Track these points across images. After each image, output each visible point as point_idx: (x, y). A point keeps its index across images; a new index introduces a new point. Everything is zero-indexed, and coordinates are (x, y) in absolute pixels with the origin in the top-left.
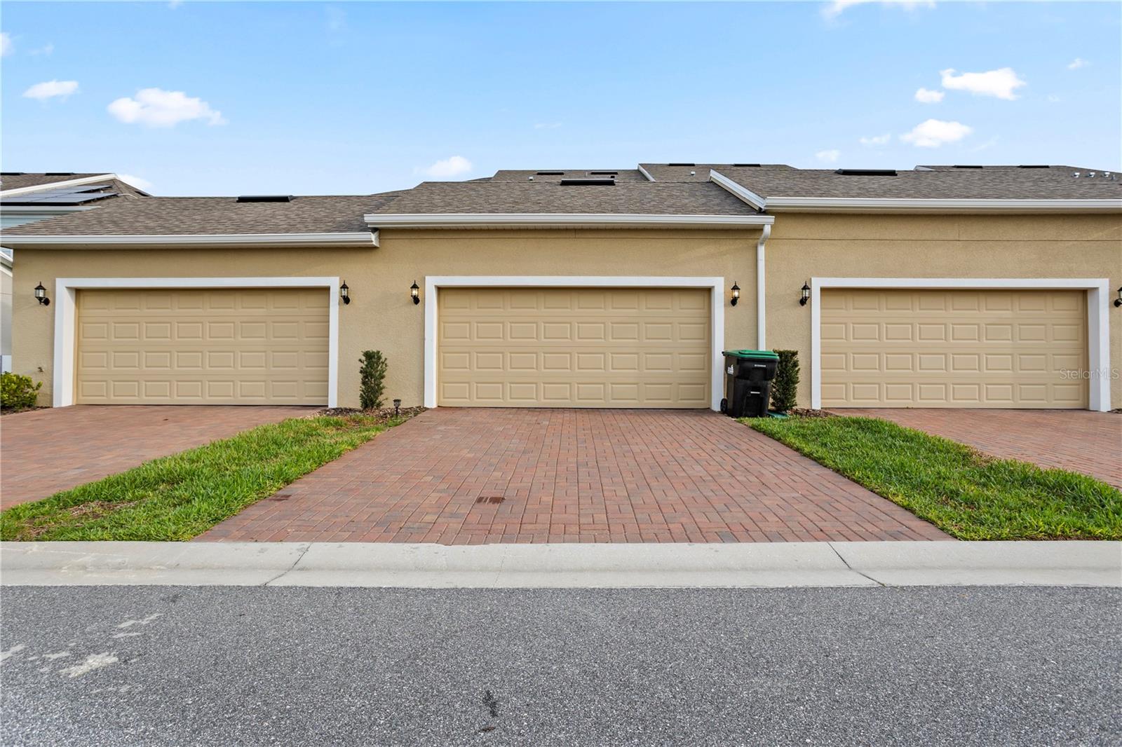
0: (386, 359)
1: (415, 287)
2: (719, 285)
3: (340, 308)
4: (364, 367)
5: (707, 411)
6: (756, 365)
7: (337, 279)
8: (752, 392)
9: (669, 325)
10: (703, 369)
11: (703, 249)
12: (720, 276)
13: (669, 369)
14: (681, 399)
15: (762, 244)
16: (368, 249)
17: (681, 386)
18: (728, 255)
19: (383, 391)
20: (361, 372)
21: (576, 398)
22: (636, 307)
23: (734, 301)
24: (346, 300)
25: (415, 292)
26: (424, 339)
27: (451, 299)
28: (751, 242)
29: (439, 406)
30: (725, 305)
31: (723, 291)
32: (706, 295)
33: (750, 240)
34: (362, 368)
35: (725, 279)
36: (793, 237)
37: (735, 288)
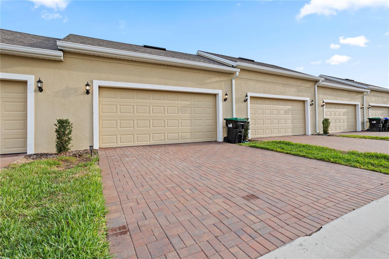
0: (72, 124)
1: (87, 85)
2: (221, 93)
3: (35, 94)
4: (57, 128)
5: (216, 142)
6: (241, 124)
7: (33, 77)
8: (239, 134)
9: (202, 108)
10: (214, 126)
11: (216, 79)
12: (220, 90)
13: (202, 126)
14: (207, 138)
15: (234, 79)
16: (57, 61)
17: (207, 133)
18: (223, 82)
19: (71, 142)
20: (56, 132)
21: (167, 140)
22: (190, 100)
23: (225, 100)
24: (41, 89)
25: (88, 88)
26: (93, 113)
27: (105, 93)
28: (230, 78)
29: (99, 148)
30: (222, 101)
31: (222, 95)
32: (214, 97)
33: (230, 77)
34: (56, 129)
35: (222, 91)
36: (242, 77)
37: (226, 95)
